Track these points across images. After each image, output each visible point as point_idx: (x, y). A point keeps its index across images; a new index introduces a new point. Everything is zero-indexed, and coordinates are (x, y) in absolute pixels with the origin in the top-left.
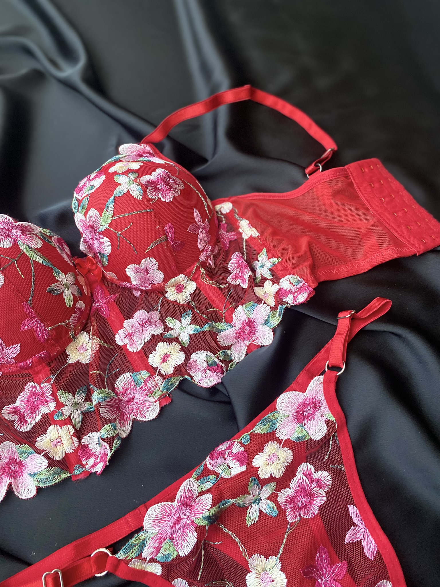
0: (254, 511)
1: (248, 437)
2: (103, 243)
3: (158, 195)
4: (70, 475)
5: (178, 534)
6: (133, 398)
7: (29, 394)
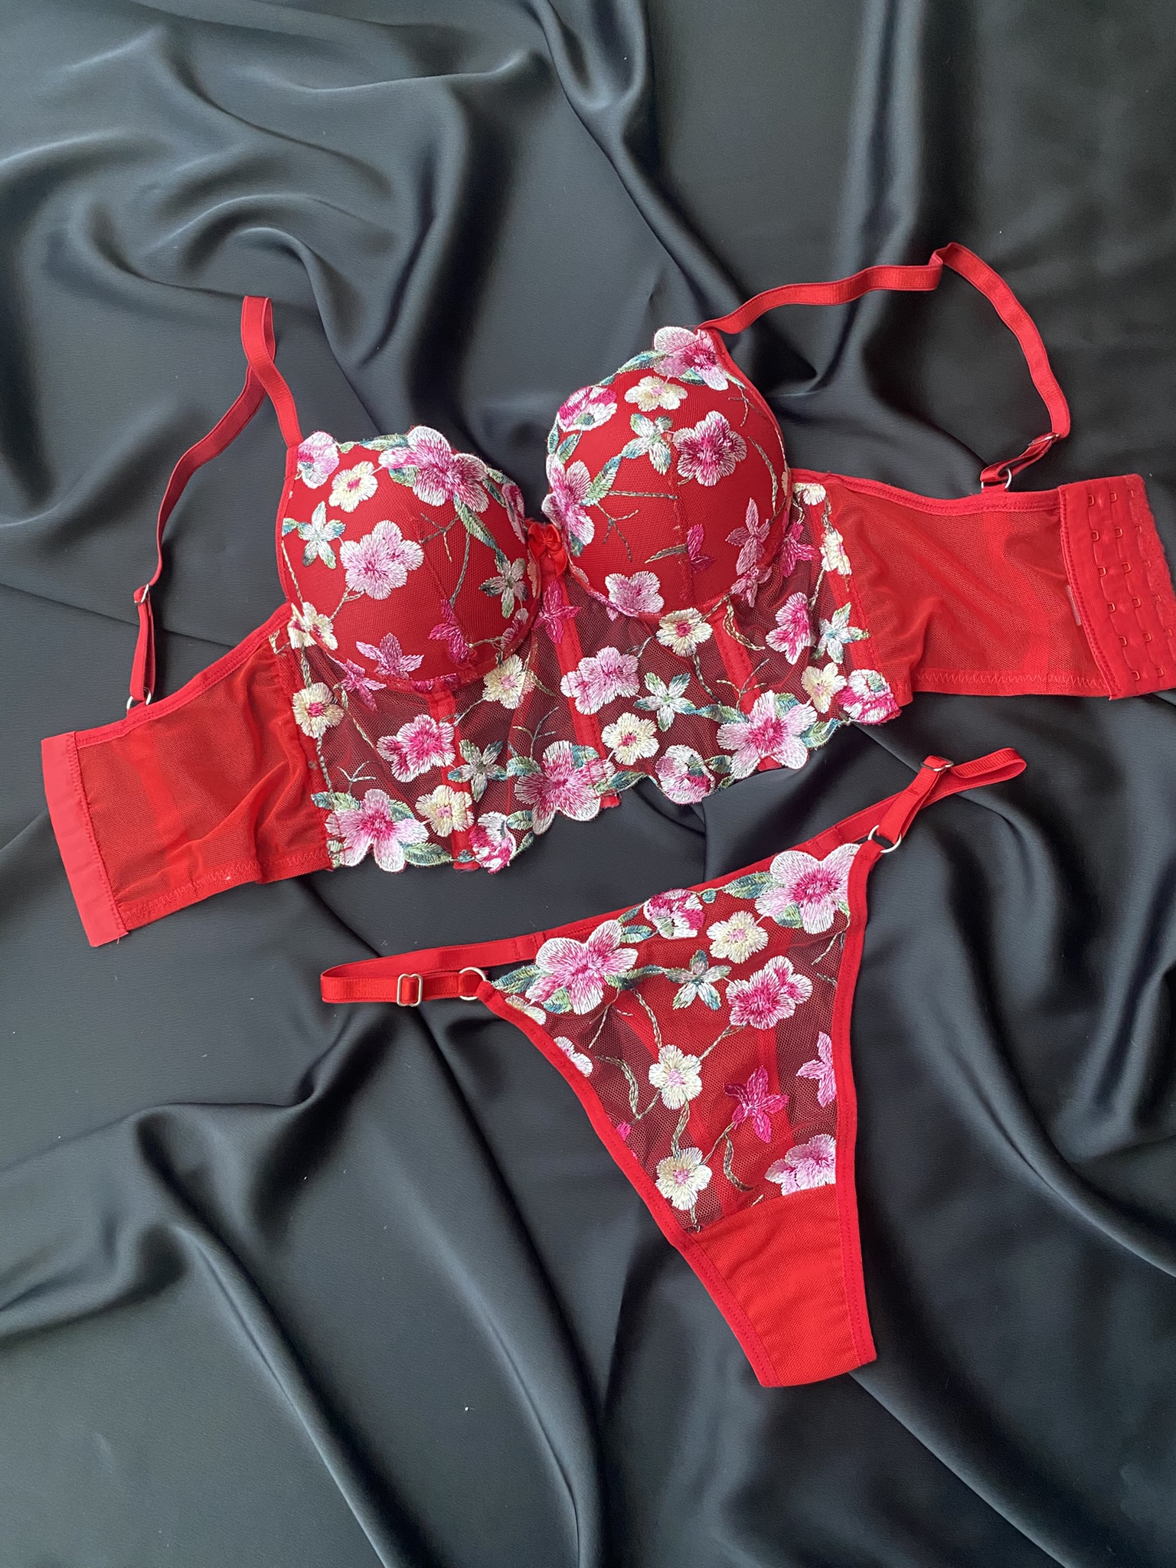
0: (688, 992)
1: (714, 894)
2: (583, 524)
3: (695, 471)
4: (452, 860)
5: (579, 985)
6: (566, 781)
7: (418, 729)
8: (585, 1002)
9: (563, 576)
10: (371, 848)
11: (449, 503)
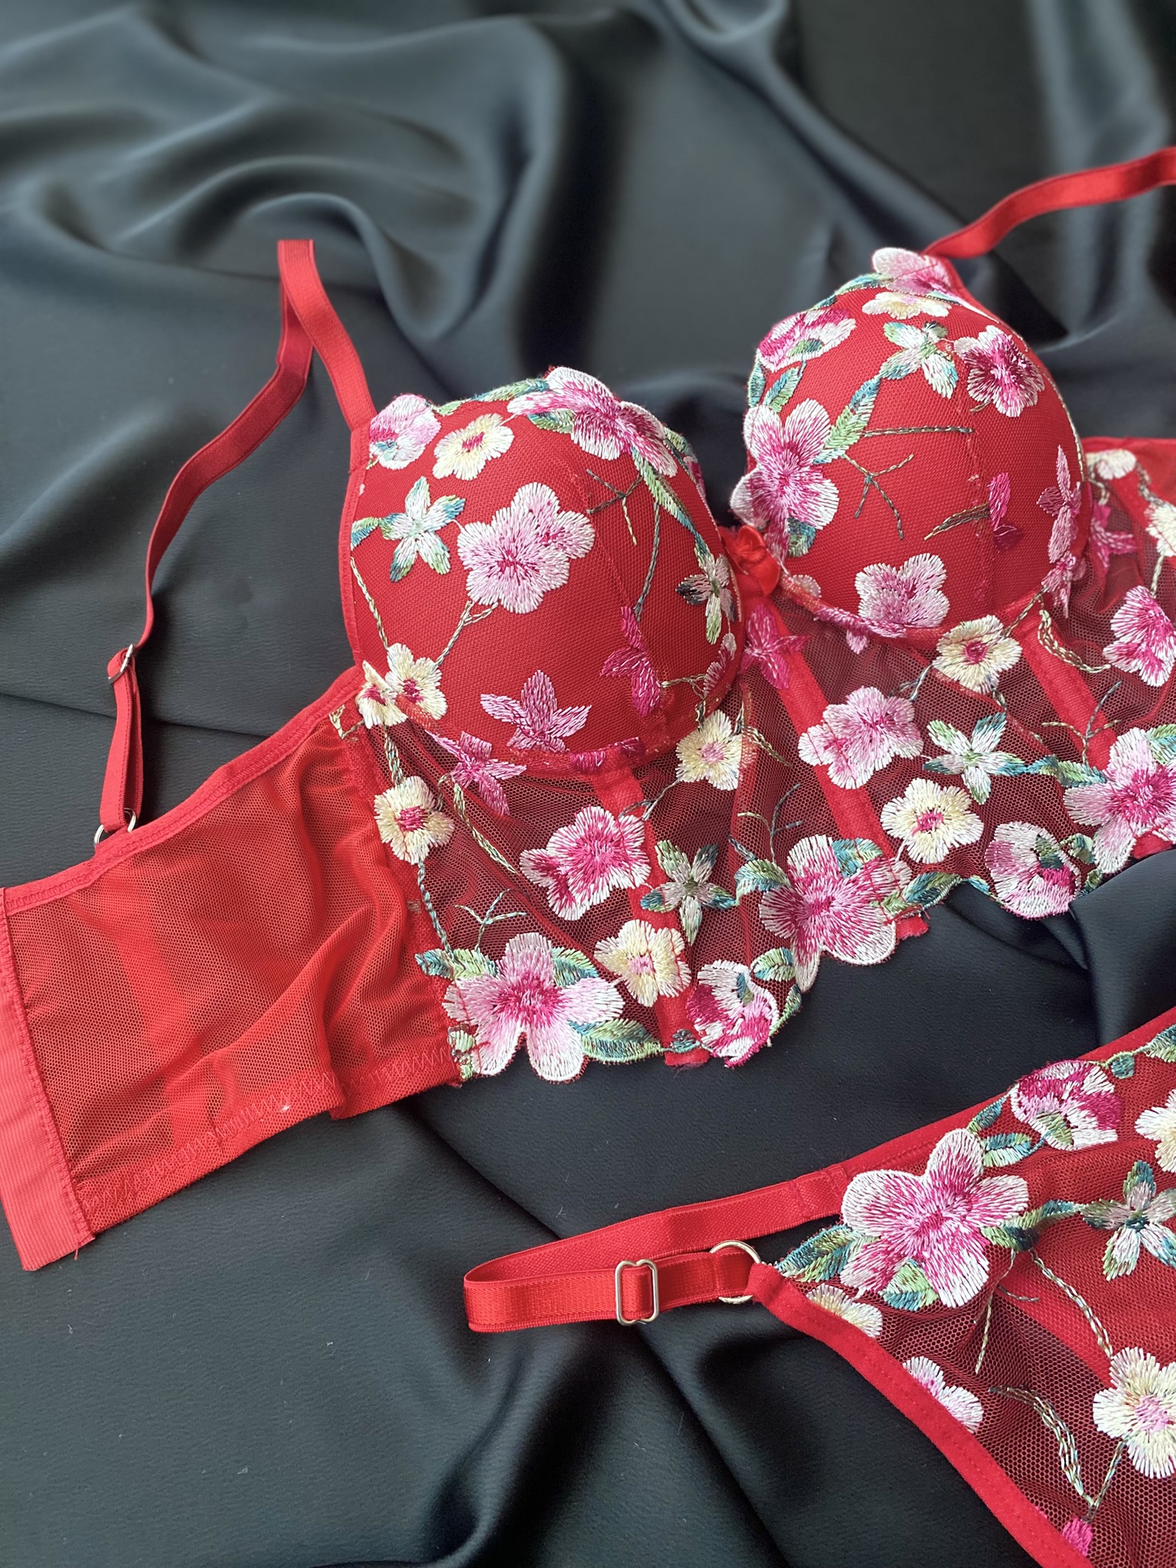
0: (1125, 1245)
1: (1131, 1063)
2: (818, 494)
3: (992, 394)
4: (662, 1050)
5: (936, 1252)
6: (829, 901)
7: (583, 834)
8: (958, 1283)
9: (773, 594)
10: (523, 1039)
11: (626, 456)
